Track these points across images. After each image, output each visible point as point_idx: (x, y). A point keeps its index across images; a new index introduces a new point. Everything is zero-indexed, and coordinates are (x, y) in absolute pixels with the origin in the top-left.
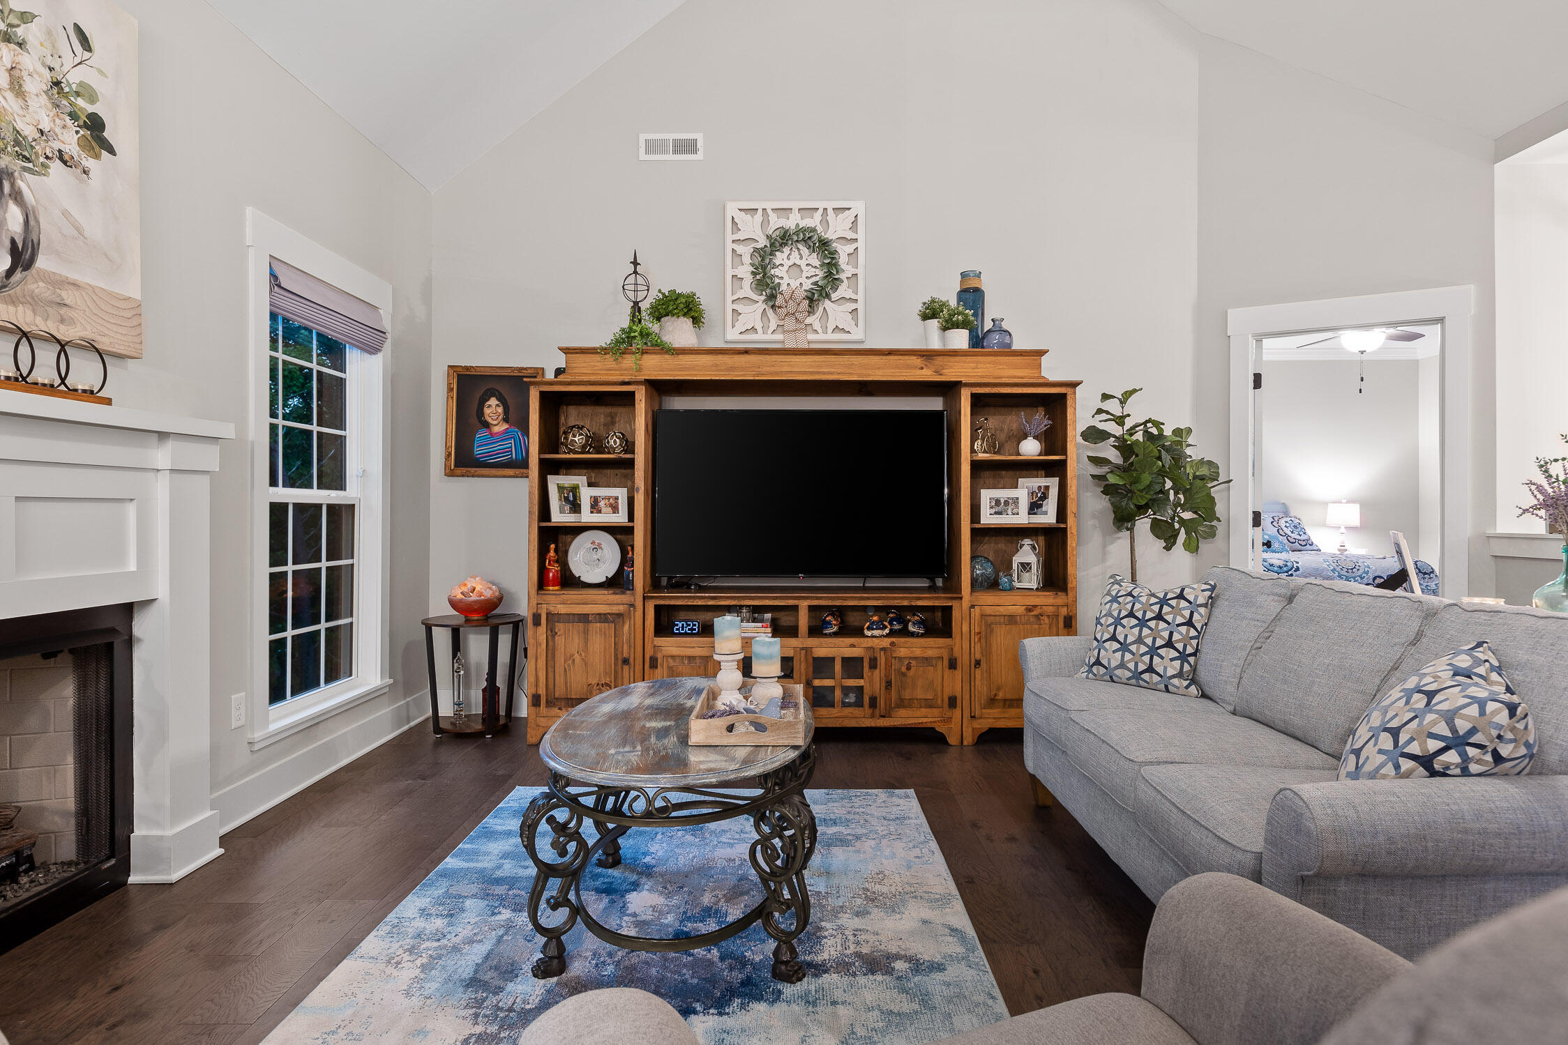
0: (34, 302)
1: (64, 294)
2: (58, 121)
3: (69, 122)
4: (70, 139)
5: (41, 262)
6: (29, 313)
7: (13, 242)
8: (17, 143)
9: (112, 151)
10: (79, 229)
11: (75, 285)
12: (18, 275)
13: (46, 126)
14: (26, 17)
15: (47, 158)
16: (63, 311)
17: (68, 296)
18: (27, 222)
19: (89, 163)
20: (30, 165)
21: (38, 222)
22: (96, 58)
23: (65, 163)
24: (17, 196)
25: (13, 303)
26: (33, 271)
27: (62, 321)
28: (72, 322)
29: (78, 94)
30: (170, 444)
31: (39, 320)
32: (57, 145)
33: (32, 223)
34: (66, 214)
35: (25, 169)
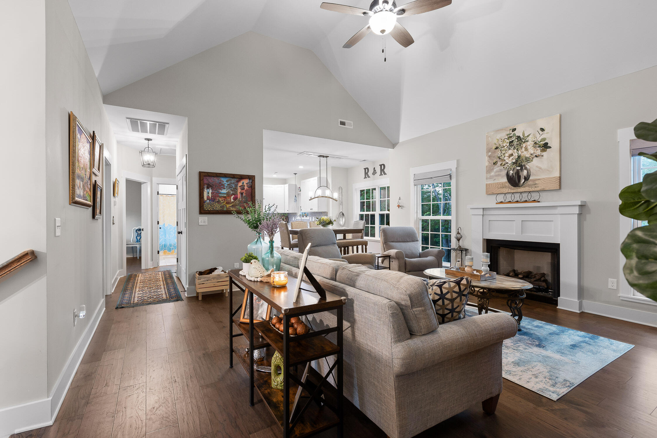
0: (529, 186)
1: (536, 182)
2: (535, 150)
3: (538, 148)
4: (538, 152)
5: (531, 178)
6: (528, 188)
7: (525, 177)
8: (526, 159)
9: (550, 147)
10: (540, 168)
11: (539, 179)
12: (526, 182)
13: (532, 153)
14: (528, 136)
15: (533, 158)
16: (536, 185)
17: (537, 182)
18: (528, 172)
19: (544, 154)
20: (529, 161)
21: (530, 171)
22: (545, 132)
23: (537, 157)
24: (526, 168)
25: (525, 187)
26: (529, 180)
27: (536, 187)
28: (538, 187)
29: (541, 142)
30: (558, 208)
31: (530, 189)
32: (535, 155)
33: (529, 172)
34: (537, 167)
35: (528, 163)
